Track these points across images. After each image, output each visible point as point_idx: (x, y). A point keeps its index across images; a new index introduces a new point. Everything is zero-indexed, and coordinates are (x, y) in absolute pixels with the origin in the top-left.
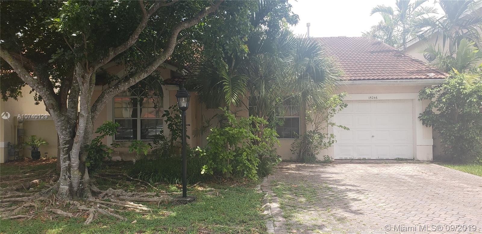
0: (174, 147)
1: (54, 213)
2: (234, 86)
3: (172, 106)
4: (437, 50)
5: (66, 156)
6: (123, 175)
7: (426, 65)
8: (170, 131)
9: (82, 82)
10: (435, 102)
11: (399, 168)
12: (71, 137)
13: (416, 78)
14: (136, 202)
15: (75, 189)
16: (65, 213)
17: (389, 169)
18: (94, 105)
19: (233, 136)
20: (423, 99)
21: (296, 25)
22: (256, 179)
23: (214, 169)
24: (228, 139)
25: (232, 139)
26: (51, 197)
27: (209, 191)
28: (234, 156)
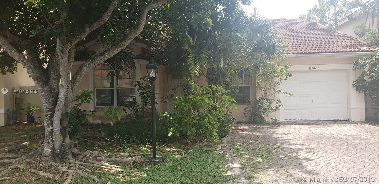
0: (145, 111)
1: (37, 174)
2: (196, 59)
3: (143, 77)
4: (368, 27)
5: (49, 122)
6: (101, 137)
7: (357, 40)
8: (142, 99)
9: (61, 56)
10: (367, 71)
11: (338, 128)
12: (54, 105)
13: (350, 51)
14: (111, 163)
15: (58, 151)
16: (46, 175)
17: (329, 129)
18: (73, 77)
19: (196, 103)
20: (357, 68)
21: (249, 6)
22: (217, 140)
23: (179, 132)
24: (192, 105)
25: (195, 106)
26: (36, 158)
27: (176, 151)
28: (197, 120)
